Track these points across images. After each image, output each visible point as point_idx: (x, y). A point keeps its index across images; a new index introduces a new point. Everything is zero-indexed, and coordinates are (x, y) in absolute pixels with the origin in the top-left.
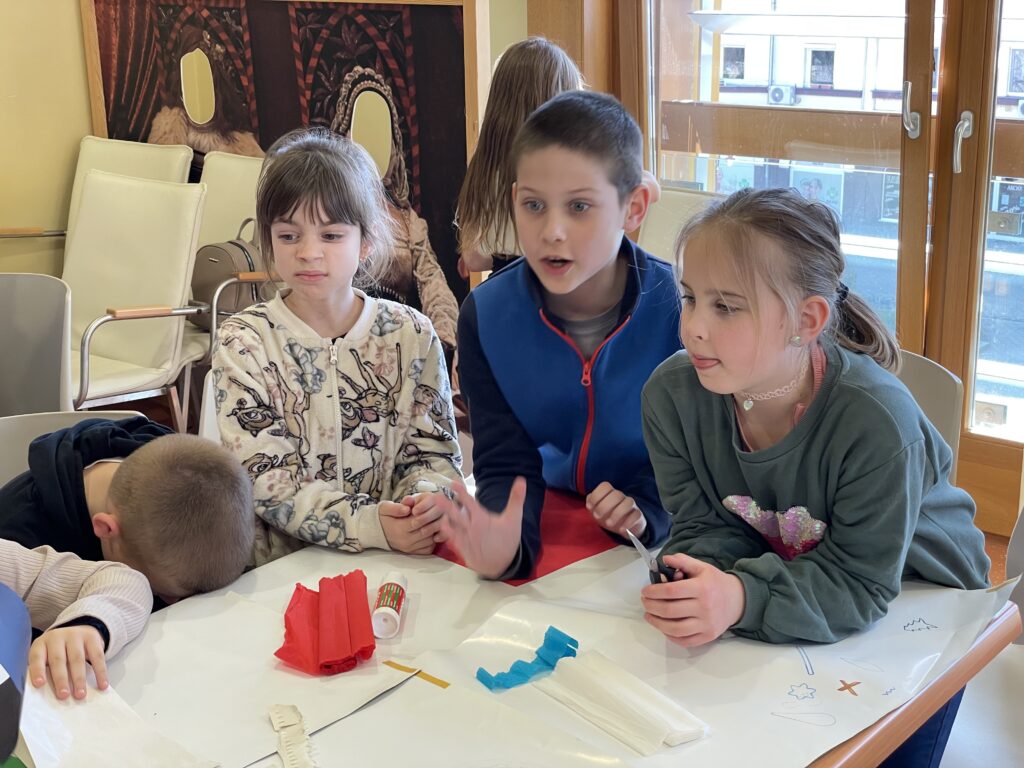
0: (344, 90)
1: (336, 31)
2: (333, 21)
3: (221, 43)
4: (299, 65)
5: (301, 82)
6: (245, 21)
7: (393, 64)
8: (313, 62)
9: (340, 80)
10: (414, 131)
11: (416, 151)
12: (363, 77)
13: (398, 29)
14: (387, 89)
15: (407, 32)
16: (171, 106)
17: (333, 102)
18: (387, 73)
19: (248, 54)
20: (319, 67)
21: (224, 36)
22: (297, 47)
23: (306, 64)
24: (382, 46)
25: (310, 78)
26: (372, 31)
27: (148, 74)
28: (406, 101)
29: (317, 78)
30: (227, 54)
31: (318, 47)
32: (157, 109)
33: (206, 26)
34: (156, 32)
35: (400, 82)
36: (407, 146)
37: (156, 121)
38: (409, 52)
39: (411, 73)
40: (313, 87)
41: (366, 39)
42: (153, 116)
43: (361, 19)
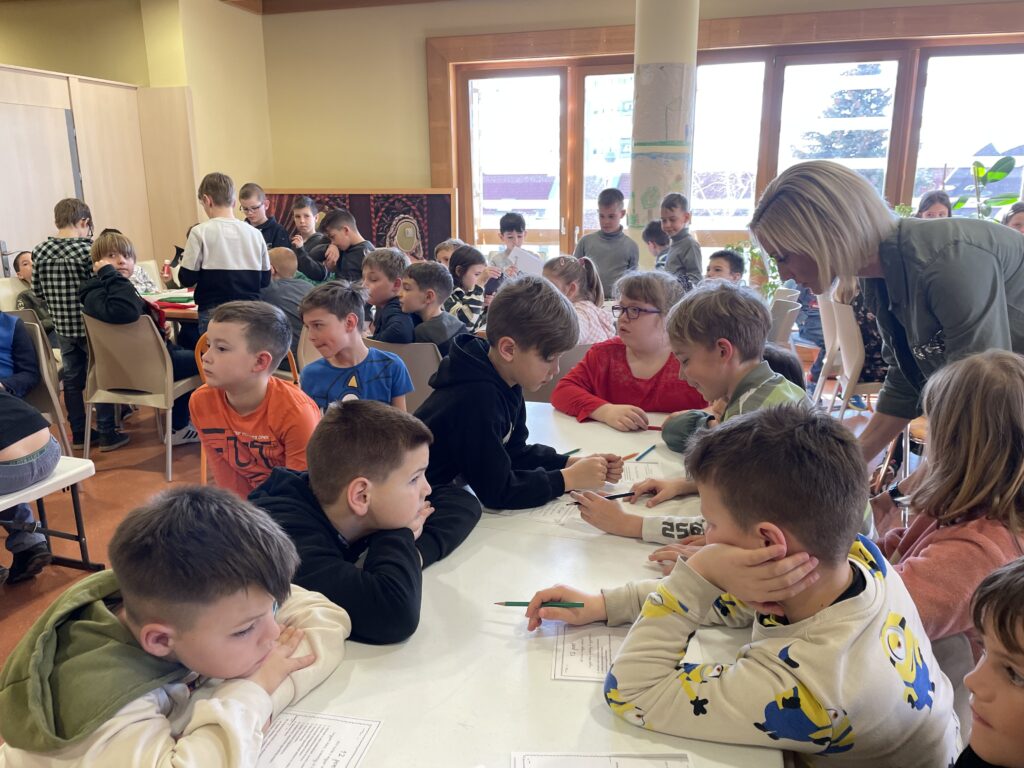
0: (394, 223)
1: (393, 203)
2: (391, 200)
4: (373, 216)
5: (373, 221)
6: (347, 201)
7: (418, 213)
8: (380, 214)
9: (393, 219)
10: (426, 234)
11: (426, 240)
12: (404, 218)
13: (421, 202)
14: (415, 221)
15: (425, 203)
17: (389, 227)
18: (415, 216)
20: (383, 216)
22: (373, 209)
23: (376, 214)
24: (413, 207)
25: (378, 220)
26: (409, 203)
28: (423, 225)
29: (381, 220)
31: (383, 209)
33: (327, 203)
35: (420, 219)
36: (423, 238)
38: (425, 209)
39: (425, 215)
40: (379, 223)
41: (406, 205)
43: (404, 199)
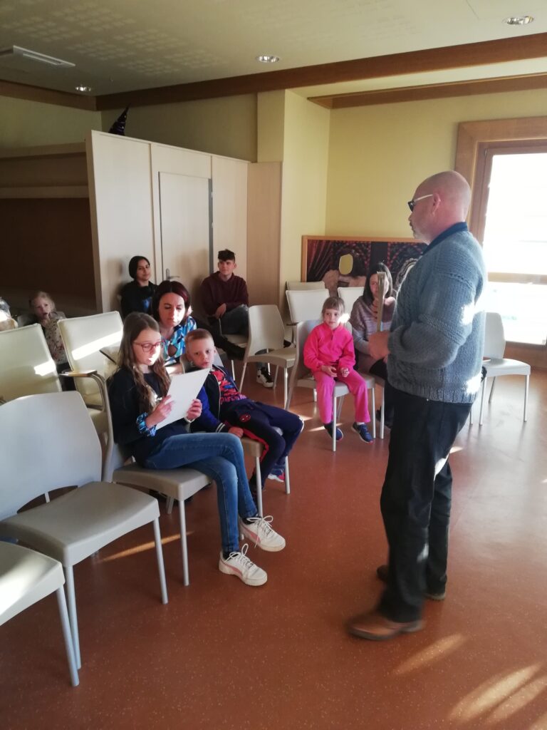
1: (405, 249)
2: (404, 247)
3: (359, 252)
4: (389, 258)
8: (394, 257)
16: (334, 270)
19: (369, 255)
20: (396, 259)
21: (360, 251)
22: (389, 254)
23: (391, 257)
25: (392, 262)
26: (419, 249)
27: (326, 261)
29: (395, 262)
30: (361, 256)
31: (397, 254)
32: (328, 270)
34: (332, 250)
37: (327, 274)
40: (392, 264)
42: (326, 272)
